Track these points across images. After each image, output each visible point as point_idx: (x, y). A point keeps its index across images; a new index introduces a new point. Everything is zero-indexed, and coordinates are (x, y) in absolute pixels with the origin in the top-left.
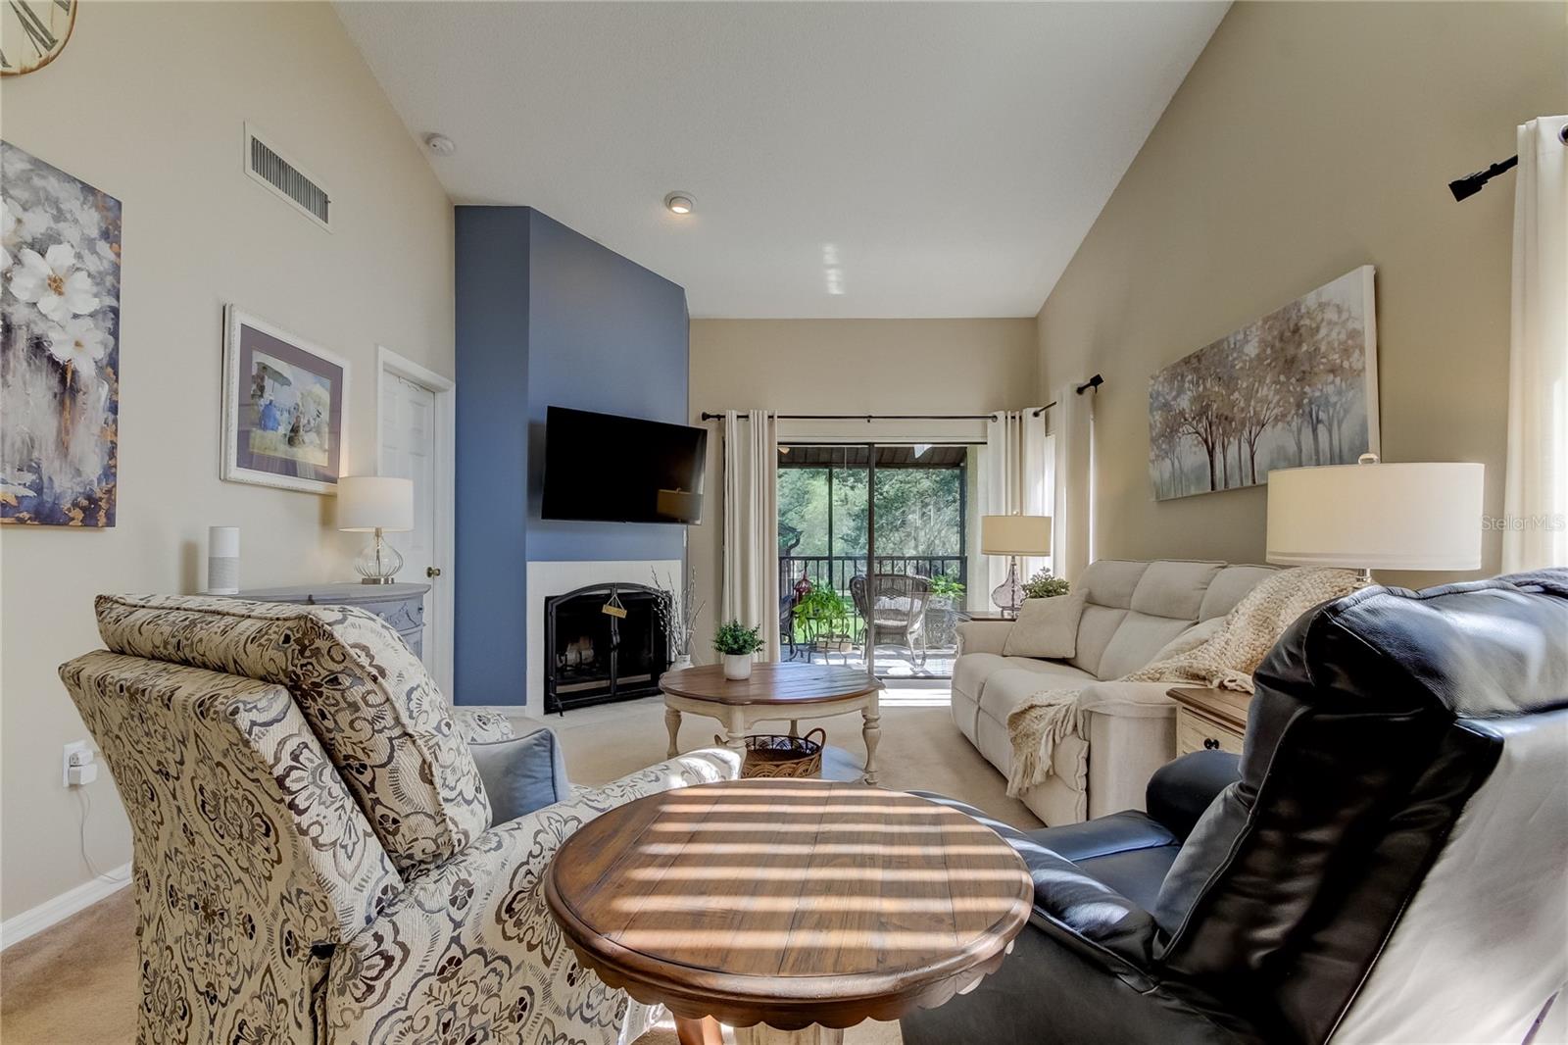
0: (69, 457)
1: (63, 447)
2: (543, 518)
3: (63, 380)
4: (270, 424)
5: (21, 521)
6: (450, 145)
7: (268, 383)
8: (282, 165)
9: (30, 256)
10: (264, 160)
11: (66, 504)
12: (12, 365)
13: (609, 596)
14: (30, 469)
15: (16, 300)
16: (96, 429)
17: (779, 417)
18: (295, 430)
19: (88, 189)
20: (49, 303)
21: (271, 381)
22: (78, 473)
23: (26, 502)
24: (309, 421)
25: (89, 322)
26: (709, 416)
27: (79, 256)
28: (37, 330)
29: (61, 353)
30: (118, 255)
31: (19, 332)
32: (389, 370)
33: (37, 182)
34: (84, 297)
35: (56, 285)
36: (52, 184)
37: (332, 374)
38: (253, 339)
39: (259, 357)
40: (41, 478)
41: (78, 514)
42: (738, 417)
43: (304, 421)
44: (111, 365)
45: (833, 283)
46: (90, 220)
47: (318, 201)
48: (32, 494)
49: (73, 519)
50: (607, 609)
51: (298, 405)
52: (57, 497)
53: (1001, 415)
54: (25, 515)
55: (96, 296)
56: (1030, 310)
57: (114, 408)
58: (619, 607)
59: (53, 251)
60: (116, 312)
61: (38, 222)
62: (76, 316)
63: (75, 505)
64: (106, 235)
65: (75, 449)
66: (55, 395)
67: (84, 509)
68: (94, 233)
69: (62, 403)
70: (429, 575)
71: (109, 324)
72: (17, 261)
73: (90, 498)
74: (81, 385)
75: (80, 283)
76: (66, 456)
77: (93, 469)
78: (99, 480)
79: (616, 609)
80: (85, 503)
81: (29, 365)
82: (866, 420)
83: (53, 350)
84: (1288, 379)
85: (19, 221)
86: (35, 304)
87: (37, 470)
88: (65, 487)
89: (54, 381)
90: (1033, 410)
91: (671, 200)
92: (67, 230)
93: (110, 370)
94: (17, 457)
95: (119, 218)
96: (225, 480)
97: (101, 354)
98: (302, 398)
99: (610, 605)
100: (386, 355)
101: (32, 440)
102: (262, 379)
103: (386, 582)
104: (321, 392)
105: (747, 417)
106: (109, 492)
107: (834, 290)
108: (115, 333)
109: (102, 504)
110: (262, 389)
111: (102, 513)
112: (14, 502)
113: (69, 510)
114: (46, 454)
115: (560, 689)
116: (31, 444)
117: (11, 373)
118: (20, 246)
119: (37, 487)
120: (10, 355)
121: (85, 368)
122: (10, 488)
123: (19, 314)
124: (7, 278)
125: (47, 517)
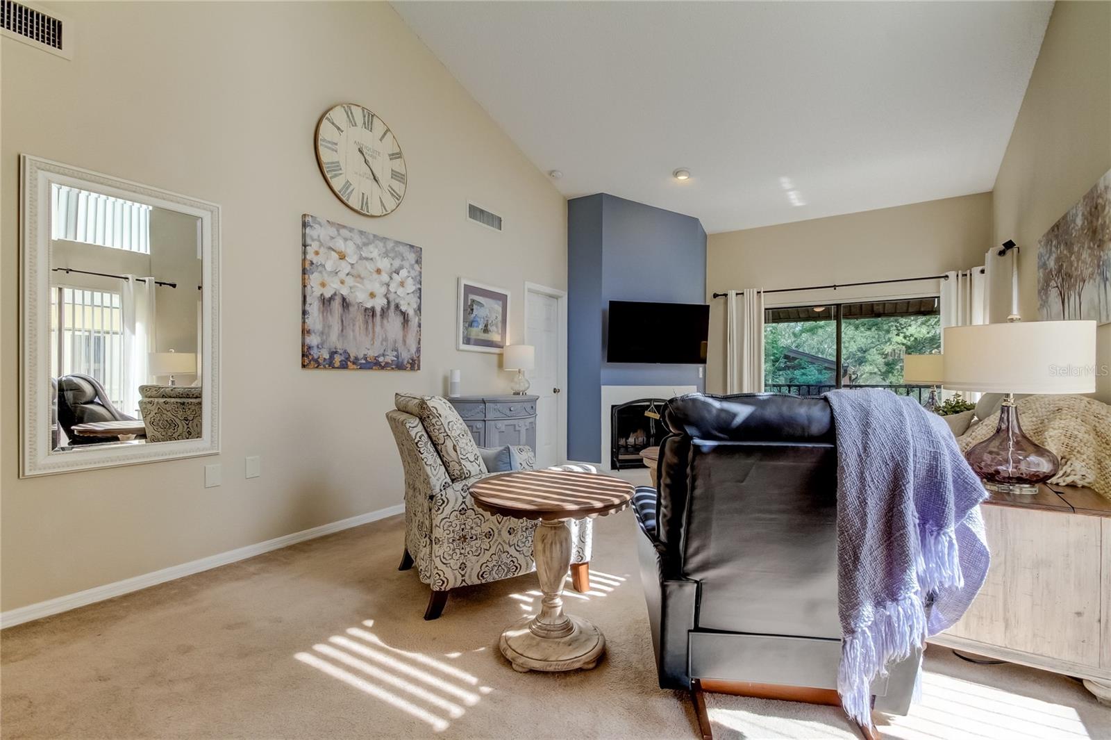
1: (404, 341)
2: (608, 361)
3: (404, 318)
4: (476, 325)
5: (393, 369)
6: (560, 173)
7: (475, 307)
8: (482, 211)
9: (395, 275)
10: (475, 212)
11: (405, 363)
12: (390, 316)
13: (649, 406)
15: (391, 292)
16: (414, 335)
17: (764, 292)
18: (486, 326)
19: (412, 246)
20: (400, 291)
22: (409, 351)
23: (394, 363)
24: (492, 322)
25: (412, 295)
26: (718, 295)
27: (409, 272)
28: (397, 301)
29: (403, 309)
30: (421, 268)
31: (392, 303)
32: (530, 291)
33: (397, 249)
34: (411, 286)
35: (402, 284)
36: (401, 249)
37: (502, 298)
38: (469, 290)
39: (471, 297)
40: (398, 354)
41: (409, 366)
42: (737, 294)
43: (490, 322)
44: (419, 310)
45: (795, 199)
46: (411, 257)
47: (496, 221)
48: (396, 359)
50: (647, 414)
51: (487, 315)
52: (403, 360)
53: (952, 274)
54: (394, 367)
55: (414, 285)
56: (986, 186)
57: (420, 326)
58: (655, 412)
59: (401, 272)
60: (420, 289)
61: (397, 263)
62: (408, 294)
63: (408, 362)
64: (417, 262)
65: (408, 342)
66: (402, 324)
67: (411, 364)
68: (413, 262)
69: (404, 326)
70: (555, 392)
71: (418, 295)
72: (391, 278)
73: (413, 360)
74: (409, 319)
75: (410, 281)
76: (405, 345)
77: (413, 350)
78: (415, 353)
79: (653, 414)
80: (411, 361)
81: (395, 314)
82: (833, 288)
83: (401, 308)
84: (1094, 245)
85: (391, 264)
86: (396, 292)
87: (397, 351)
88: (405, 356)
89: (402, 318)
90: (980, 268)
91: (676, 174)
92: (406, 264)
93: (418, 312)
94: (392, 347)
95: (421, 254)
96: (458, 350)
97: (415, 306)
98: (489, 312)
99: (650, 411)
100: (529, 285)
102: (473, 306)
103: (523, 394)
104: (497, 307)
105: (743, 294)
106: (418, 357)
107: (797, 203)
108: (420, 298)
109: (416, 362)
110: (472, 310)
111: (416, 365)
112: (390, 362)
113: (406, 365)
114: (400, 345)
115: (621, 457)
116: (395, 342)
117: (390, 319)
118: (392, 273)
119: (397, 357)
120: (389, 311)
121: (411, 312)
122: (390, 358)
123: (392, 297)
124: (388, 285)
125: (400, 367)
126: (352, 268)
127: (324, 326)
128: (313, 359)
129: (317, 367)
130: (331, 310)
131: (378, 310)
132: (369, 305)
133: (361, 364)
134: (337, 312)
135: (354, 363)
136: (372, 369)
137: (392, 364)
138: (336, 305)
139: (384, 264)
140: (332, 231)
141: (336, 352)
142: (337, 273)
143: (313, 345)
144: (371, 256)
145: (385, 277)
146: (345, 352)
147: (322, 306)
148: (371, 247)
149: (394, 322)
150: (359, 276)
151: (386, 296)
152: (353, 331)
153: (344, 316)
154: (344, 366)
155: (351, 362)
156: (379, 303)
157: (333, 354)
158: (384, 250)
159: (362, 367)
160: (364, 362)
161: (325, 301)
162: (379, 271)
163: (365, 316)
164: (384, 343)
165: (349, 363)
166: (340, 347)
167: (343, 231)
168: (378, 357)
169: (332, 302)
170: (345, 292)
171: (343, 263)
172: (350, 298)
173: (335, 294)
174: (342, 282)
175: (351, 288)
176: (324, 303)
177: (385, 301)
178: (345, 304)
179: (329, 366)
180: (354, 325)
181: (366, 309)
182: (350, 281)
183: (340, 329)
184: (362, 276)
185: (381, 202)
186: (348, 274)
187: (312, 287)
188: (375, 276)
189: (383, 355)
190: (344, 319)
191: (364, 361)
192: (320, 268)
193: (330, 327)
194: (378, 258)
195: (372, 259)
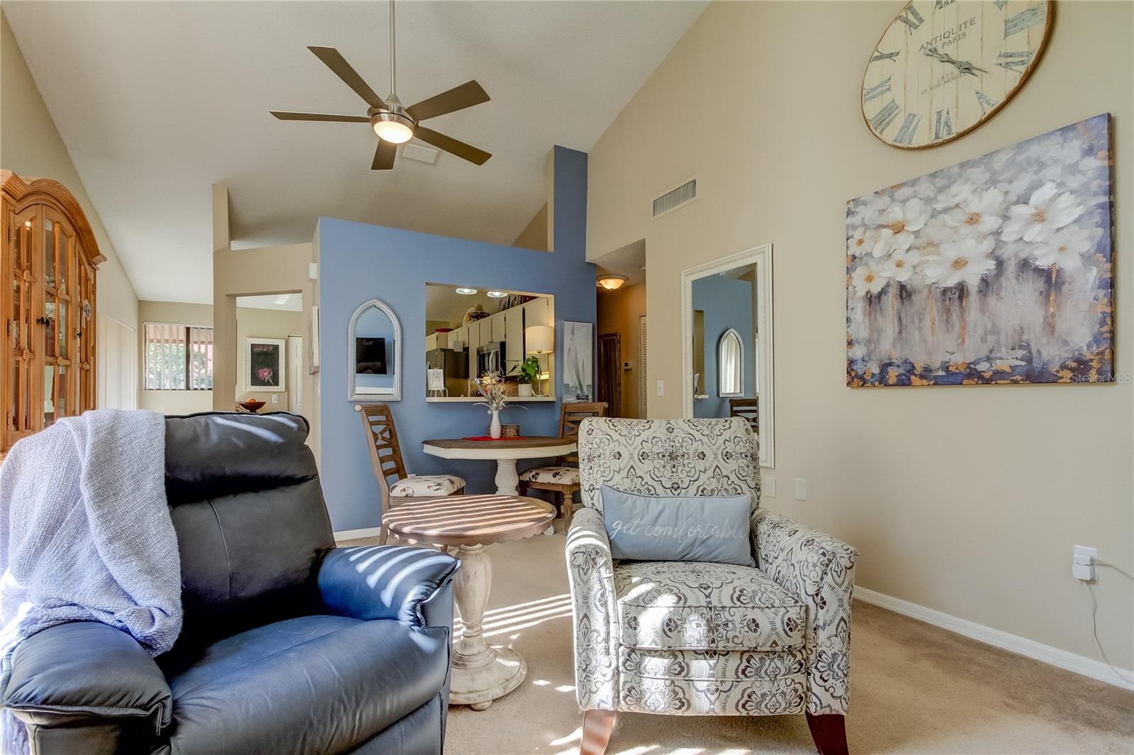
0: (1056, 334)
1: (1050, 327)
3: (1048, 280)
5: (1015, 382)
9: (1017, 209)
11: (1054, 368)
12: (1004, 285)
14: (1021, 347)
15: (1005, 243)
20: (1032, 234)
22: (1066, 343)
23: (1018, 370)
25: (1073, 228)
27: (1062, 184)
28: (1023, 255)
29: (1043, 263)
31: (1009, 262)
33: (1021, 157)
34: (1067, 211)
35: (1040, 218)
36: (1033, 151)
40: (1030, 352)
41: (1067, 374)
44: (1107, 251)
46: (1070, 150)
48: (1023, 363)
49: (1062, 378)
52: (1047, 364)
54: (1019, 378)
57: (1110, 283)
59: (1037, 194)
60: (1111, 203)
61: (1020, 186)
62: (1059, 230)
63: (1063, 367)
65: (1062, 326)
66: (1041, 293)
67: (1072, 370)
68: (1076, 158)
69: (1048, 296)
71: (1103, 217)
72: (1006, 218)
73: (1079, 361)
74: (1066, 277)
75: (1064, 202)
76: (1052, 333)
77: (1083, 339)
78: (1089, 346)
80: (1074, 365)
81: (1018, 280)
83: (1036, 263)
85: (1007, 193)
86: (1021, 239)
87: (1025, 348)
88: (1053, 357)
89: (1040, 284)
92: (1053, 172)
93: (1098, 255)
94: (1010, 341)
95: (1113, 125)
97: (1087, 247)
101: (1022, 329)
106: (1109, 353)
109: (1094, 364)
111: (1093, 372)
112: (1009, 370)
113: (1058, 371)
114: (1034, 335)
116: (1022, 331)
117: (1003, 291)
118: (1007, 208)
119: (1029, 360)
120: (1003, 279)
121: (1069, 264)
122: (1010, 362)
123: (1006, 253)
124: (997, 233)
125: (1036, 376)
126: (916, 237)
127: (871, 334)
128: (857, 376)
129: (863, 385)
130: (881, 311)
131: (973, 283)
132: (951, 282)
133: (936, 377)
134: (890, 308)
135: (922, 377)
136: (961, 384)
137: (1011, 375)
138: (891, 301)
139: (987, 201)
140: (883, 201)
141: (890, 364)
142: (890, 255)
143: (856, 358)
145: (990, 223)
146: (906, 362)
147: (868, 307)
148: (955, 189)
150: (931, 244)
151: (992, 255)
152: (920, 329)
153: (903, 311)
154: (904, 382)
155: (916, 376)
156: (981, 267)
157: (885, 367)
158: (986, 177)
159: (938, 382)
160: (944, 373)
161: (873, 299)
162: (973, 220)
163: (944, 301)
164: (990, 338)
165: (913, 377)
166: (896, 356)
167: (900, 194)
168: (976, 364)
169: (883, 297)
170: (903, 276)
171: (901, 237)
172: (915, 285)
173: (888, 285)
174: (899, 265)
175: (914, 267)
176: (871, 302)
177: (991, 264)
178: (904, 294)
179: (880, 383)
180: (920, 320)
181: (945, 291)
182: (914, 258)
183: (897, 330)
184: (936, 241)
185: (981, 97)
186: (908, 250)
187: (855, 287)
188: (966, 230)
189: (988, 359)
190: (903, 315)
191: (941, 374)
192: (865, 259)
193: (880, 331)
194: (971, 197)
195: (957, 206)
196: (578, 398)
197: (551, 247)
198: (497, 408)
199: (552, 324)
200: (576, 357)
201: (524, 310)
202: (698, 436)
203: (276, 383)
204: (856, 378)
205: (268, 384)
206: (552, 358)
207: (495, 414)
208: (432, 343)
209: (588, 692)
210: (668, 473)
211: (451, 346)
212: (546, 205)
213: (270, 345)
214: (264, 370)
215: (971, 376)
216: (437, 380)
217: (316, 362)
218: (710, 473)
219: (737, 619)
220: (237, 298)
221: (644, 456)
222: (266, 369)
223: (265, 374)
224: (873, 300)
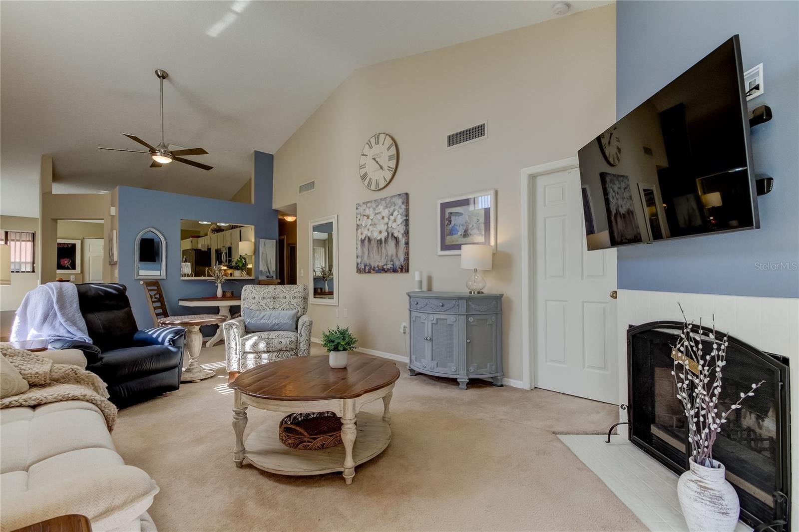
0: (398, 257)
1: (397, 255)
3: (397, 240)
4: (454, 233)
5: (391, 272)
9: (391, 216)
10: (454, 140)
11: (397, 268)
12: (389, 241)
15: (389, 227)
16: (402, 250)
18: (466, 231)
19: (400, 195)
20: (394, 225)
21: (454, 217)
22: (400, 260)
24: (473, 226)
25: (401, 225)
27: (399, 211)
28: (392, 232)
29: (395, 235)
31: (390, 233)
33: (391, 201)
34: (400, 220)
35: (395, 221)
36: (394, 199)
38: (445, 206)
41: (400, 270)
44: (407, 233)
46: (400, 202)
47: (479, 131)
51: (467, 221)
52: (396, 266)
55: (402, 218)
59: (395, 213)
61: (391, 210)
62: (398, 225)
63: (399, 268)
64: (403, 203)
65: (399, 255)
66: (395, 244)
68: (401, 204)
69: (396, 246)
72: (389, 219)
74: (399, 240)
75: (399, 217)
77: (402, 259)
80: (401, 267)
81: (391, 239)
85: (389, 211)
86: (392, 226)
87: (393, 261)
88: (397, 264)
89: (395, 241)
92: (397, 207)
94: (390, 259)
97: (403, 231)
98: (469, 218)
100: (528, 171)
102: (450, 218)
109: (404, 267)
112: (390, 268)
114: (394, 257)
116: (392, 256)
117: (388, 243)
118: (389, 216)
119: (393, 265)
120: (388, 239)
121: (400, 236)
122: (390, 266)
123: (389, 230)
124: (388, 224)
125: (395, 271)
126: (372, 221)
127: (362, 253)
128: (359, 269)
129: (360, 273)
130: (364, 246)
131: (383, 239)
132: (379, 238)
134: (366, 245)
135: (373, 270)
136: (380, 272)
137: (390, 270)
138: (366, 242)
139: (385, 213)
140: (365, 206)
141: (366, 265)
142: (366, 226)
143: (359, 262)
144: (380, 211)
145: (386, 220)
146: (370, 264)
147: (361, 244)
148: (380, 206)
149: (392, 243)
150: (375, 224)
151: (387, 230)
152: (373, 253)
153: (369, 247)
154: (369, 271)
156: (384, 234)
158: (385, 205)
159: (376, 272)
162: (383, 218)
163: (377, 244)
164: (386, 258)
165: (371, 270)
166: (368, 262)
167: (369, 205)
168: (384, 266)
170: (369, 234)
171: (368, 220)
172: (372, 237)
173: (366, 237)
174: (368, 230)
175: (371, 231)
177: (386, 234)
178: (369, 241)
179: (364, 272)
180: (372, 250)
181: (378, 240)
182: (371, 228)
183: (368, 253)
185: (384, 178)
186: (370, 225)
187: (358, 236)
188: (381, 221)
189: (386, 264)
191: (377, 269)
192: (361, 226)
193: (364, 253)
194: (383, 211)
195: (380, 213)
196: (268, 277)
197: (253, 201)
198: (220, 283)
199: (253, 240)
200: (266, 257)
201: (240, 231)
202: (285, 291)
203: (74, 267)
204: (359, 271)
205: (68, 268)
206: (253, 257)
207: (220, 285)
208: (187, 244)
209: (229, 366)
210: (272, 304)
211: (200, 247)
212: (251, 179)
213: (69, 244)
214: (65, 260)
215: (382, 270)
216: (187, 268)
217: (116, 258)
218: (287, 303)
219: (276, 341)
220: (58, 220)
221: (264, 298)
222: (66, 259)
223: (66, 262)
224: (363, 241)
